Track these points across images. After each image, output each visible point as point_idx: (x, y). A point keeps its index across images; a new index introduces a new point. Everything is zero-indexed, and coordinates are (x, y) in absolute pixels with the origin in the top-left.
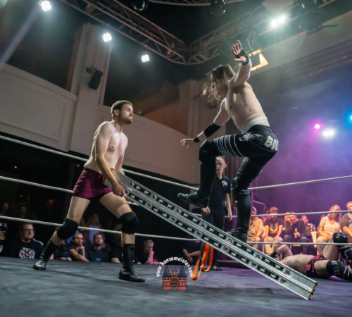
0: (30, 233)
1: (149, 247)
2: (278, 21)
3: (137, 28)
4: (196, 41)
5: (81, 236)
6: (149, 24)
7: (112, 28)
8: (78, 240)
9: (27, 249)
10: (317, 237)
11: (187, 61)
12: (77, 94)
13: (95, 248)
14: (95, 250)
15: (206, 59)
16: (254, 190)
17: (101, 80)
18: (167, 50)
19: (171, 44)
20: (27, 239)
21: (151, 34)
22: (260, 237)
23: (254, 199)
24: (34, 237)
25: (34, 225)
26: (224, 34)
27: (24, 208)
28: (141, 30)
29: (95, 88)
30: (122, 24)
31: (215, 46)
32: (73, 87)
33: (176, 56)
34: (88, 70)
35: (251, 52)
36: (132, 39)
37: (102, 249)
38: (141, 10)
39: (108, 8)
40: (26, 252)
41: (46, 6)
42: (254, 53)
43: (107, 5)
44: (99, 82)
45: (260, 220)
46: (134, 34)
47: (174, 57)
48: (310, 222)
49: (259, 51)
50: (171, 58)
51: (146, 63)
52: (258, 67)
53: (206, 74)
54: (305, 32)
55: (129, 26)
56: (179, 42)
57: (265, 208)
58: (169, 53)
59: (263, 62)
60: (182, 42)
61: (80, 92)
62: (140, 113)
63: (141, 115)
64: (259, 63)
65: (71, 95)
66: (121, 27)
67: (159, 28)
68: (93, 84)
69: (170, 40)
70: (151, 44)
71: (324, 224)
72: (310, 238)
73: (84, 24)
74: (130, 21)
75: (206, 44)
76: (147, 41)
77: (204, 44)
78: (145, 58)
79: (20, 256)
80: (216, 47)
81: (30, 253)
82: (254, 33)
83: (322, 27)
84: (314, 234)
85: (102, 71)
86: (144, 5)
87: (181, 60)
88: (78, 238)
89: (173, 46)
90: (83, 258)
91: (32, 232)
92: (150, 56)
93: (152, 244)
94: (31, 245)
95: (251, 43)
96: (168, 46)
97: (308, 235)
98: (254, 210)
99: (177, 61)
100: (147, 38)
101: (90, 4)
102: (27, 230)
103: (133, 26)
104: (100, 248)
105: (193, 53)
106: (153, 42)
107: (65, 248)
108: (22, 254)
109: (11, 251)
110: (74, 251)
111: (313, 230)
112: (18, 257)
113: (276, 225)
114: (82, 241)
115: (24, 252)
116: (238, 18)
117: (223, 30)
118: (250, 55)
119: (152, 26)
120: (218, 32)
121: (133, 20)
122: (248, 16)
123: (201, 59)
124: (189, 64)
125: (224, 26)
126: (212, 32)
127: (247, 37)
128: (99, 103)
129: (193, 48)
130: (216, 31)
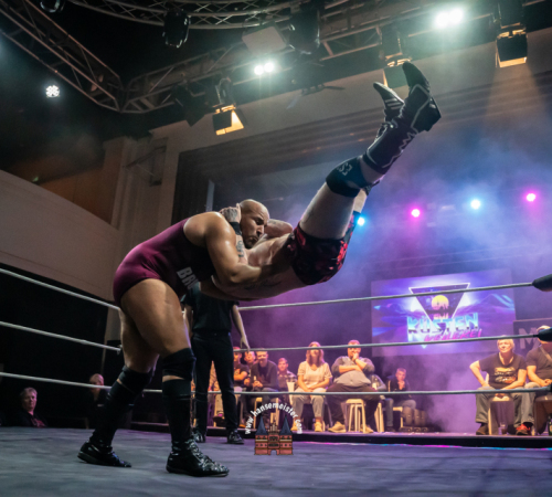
3: (44, 39)
4: (140, 77)
6: (66, 37)
10: (295, 389)
11: (121, 107)
15: (151, 107)
18: (91, 84)
19: (98, 76)
21: (67, 54)
26: (184, 74)
28: (50, 44)
30: (19, 28)
33: (104, 96)
35: (220, 107)
36: (30, 53)
38: (52, 11)
42: (225, 109)
46: (37, 48)
47: (101, 97)
49: (231, 107)
50: (95, 98)
51: (54, 99)
52: (229, 130)
53: (151, 131)
54: (299, 91)
55: (30, 33)
56: (112, 75)
58: (94, 88)
60: (116, 75)
62: (36, 179)
63: (37, 183)
64: (229, 124)
66: (16, 33)
67: (82, 47)
69: (96, 68)
70: (65, 70)
71: (304, 371)
74: (34, 26)
75: (154, 84)
76: (59, 63)
77: (152, 84)
78: (53, 91)
80: (169, 92)
82: (228, 79)
83: (325, 88)
84: (290, 385)
86: (57, 5)
87: (112, 104)
89: (101, 80)
92: (60, 89)
95: (221, 93)
96: (92, 78)
97: (281, 386)
99: (105, 103)
100: (59, 59)
103: (38, 36)
105: (132, 95)
106: (70, 67)
116: (207, 54)
117: (183, 67)
118: (218, 111)
119: (71, 41)
120: (175, 69)
121: (39, 26)
122: (222, 53)
123: (144, 107)
124: (124, 111)
125: (185, 62)
126: (165, 68)
127: (217, 83)
129: (132, 87)
130: (172, 67)
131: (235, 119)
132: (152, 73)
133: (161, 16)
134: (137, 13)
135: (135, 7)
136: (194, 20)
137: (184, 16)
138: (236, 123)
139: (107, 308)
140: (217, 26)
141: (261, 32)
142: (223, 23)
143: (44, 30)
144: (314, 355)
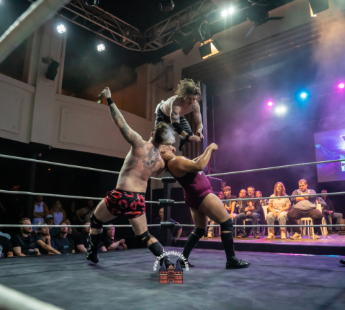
2: (228, 13)
3: (91, 19)
4: (151, 28)
6: (103, 13)
7: (66, 18)
11: (142, 48)
12: (35, 85)
15: (161, 46)
17: (58, 70)
18: (122, 38)
19: (126, 32)
21: (105, 22)
28: (95, 19)
29: (53, 79)
30: (76, 15)
31: (169, 33)
32: (30, 79)
33: (132, 44)
34: (45, 60)
35: (203, 42)
36: (84, 27)
42: (206, 43)
44: (56, 72)
47: (129, 44)
49: (210, 40)
50: (126, 46)
51: (102, 52)
52: (210, 55)
53: (162, 58)
56: (134, 30)
58: (124, 40)
60: (137, 29)
61: (38, 84)
64: (210, 53)
65: (29, 87)
66: (75, 18)
67: (113, 16)
68: (50, 74)
69: (124, 27)
70: (106, 33)
74: (83, 10)
75: (160, 32)
76: (102, 30)
78: (101, 47)
80: (168, 36)
82: (206, 22)
83: (269, 19)
84: (265, 208)
85: (58, 61)
87: (136, 47)
89: (128, 34)
92: (105, 45)
95: (202, 33)
96: (123, 35)
99: (132, 48)
100: (102, 28)
103: (87, 17)
105: (148, 41)
106: (109, 31)
110: (41, 242)
111: (264, 205)
116: (190, 7)
117: (176, 17)
118: (202, 44)
119: (107, 14)
120: (171, 20)
121: (86, 9)
122: (200, 4)
123: (156, 46)
124: (145, 50)
125: (177, 14)
126: (166, 20)
127: (198, 26)
128: (58, 93)
129: (147, 34)
130: (169, 19)
131: (213, 47)
132: (158, 24)
138: (214, 50)
143: (91, 12)
144: (278, 190)
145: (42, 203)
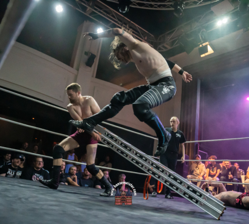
0: (40, 164)
1: (122, 179)
2: (222, 22)
3: (121, 25)
4: (163, 35)
5: (75, 168)
6: (130, 22)
7: (104, 24)
8: (72, 171)
9: (38, 175)
10: (245, 179)
12: (78, 70)
13: (85, 178)
14: (84, 179)
15: (169, 48)
16: (200, 143)
17: (95, 60)
19: (145, 37)
20: (38, 168)
22: (203, 176)
23: (200, 149)
24: (43, 167)
25: (44, 158)
26: (183, 31)
27: (37, 147)
29: (90, 66)
30: (111, 22)
31: (176, 38)
32: (75, 65)
34: (86, 53)
35: (202, 44)
37: (90, 178)
38: (124, 12)
39: (101, 11)
40: (37, 177)
41: (59, 9)
42: (204, 44)
43: (101, 9)
44: (93, 62)
45: (204, 164)
48: (240, 168)
49: (207, 43)
52: (206, 54)
54: (242, 30)
55: (115, 23)
56: (150, 36)
57: (207, 156)
59: (210, 51)
60: (152, 35)
61: (80, 69)
62: (121, 84)
63: (122, 86)
64: (207, 51)
65: (73, 70)
67: (137, 25)
68: (89, 63)
69: (144, 34)
72: (240, 180)
73: (85, 22)
74: (117, 20)
75: (169, 37)
79: (33, 179)
80: (177, 40)
81: (40, 177)
82: (204, 30)
84: (243, 177)
85: (95, 54)
86: (126, 9)
88: (73, 169)
89: (146, 38)
90: (76, 184)
91: (42, 163)
93: (124, 177)
94: (40, 173)
95: (202, 37)
96: (142, 38)
97: (238, 177)
98: (199, 157)
101: (89, 8)
102: (38, 161)
103: (119, 24)
104: (88, 177)
105: (160, 44)
107: (64, 176)
108: (34, 178)
109: (27, 175)
110: (70, 179)
111: (243, 174)
112: (31, 179)
113: (215, 168)
114: (75, 172)
115: (35, 177)
116: (193, 19)
117: (182, 28)
118: (201, 46)
119: (132, 23)
121: (119, 20)
122: (200, 18)
123: (165, 48)
125: (183, 25)
126: (174, 29)
127: (199, 32)
128: (93, 76)
129: (160, 40)
130: (177, 28)
131: (209, 48)
132: (168, 32)
133: (171, 5)
134: (160, 6)
135: (159, 3)
136: (187, 4)
137: (182, 3)
139: (154, 140)
140: (198, 5)
141: (220, 4)
142: (201, 3)
143: (121, 22)
145: (74, 154)
